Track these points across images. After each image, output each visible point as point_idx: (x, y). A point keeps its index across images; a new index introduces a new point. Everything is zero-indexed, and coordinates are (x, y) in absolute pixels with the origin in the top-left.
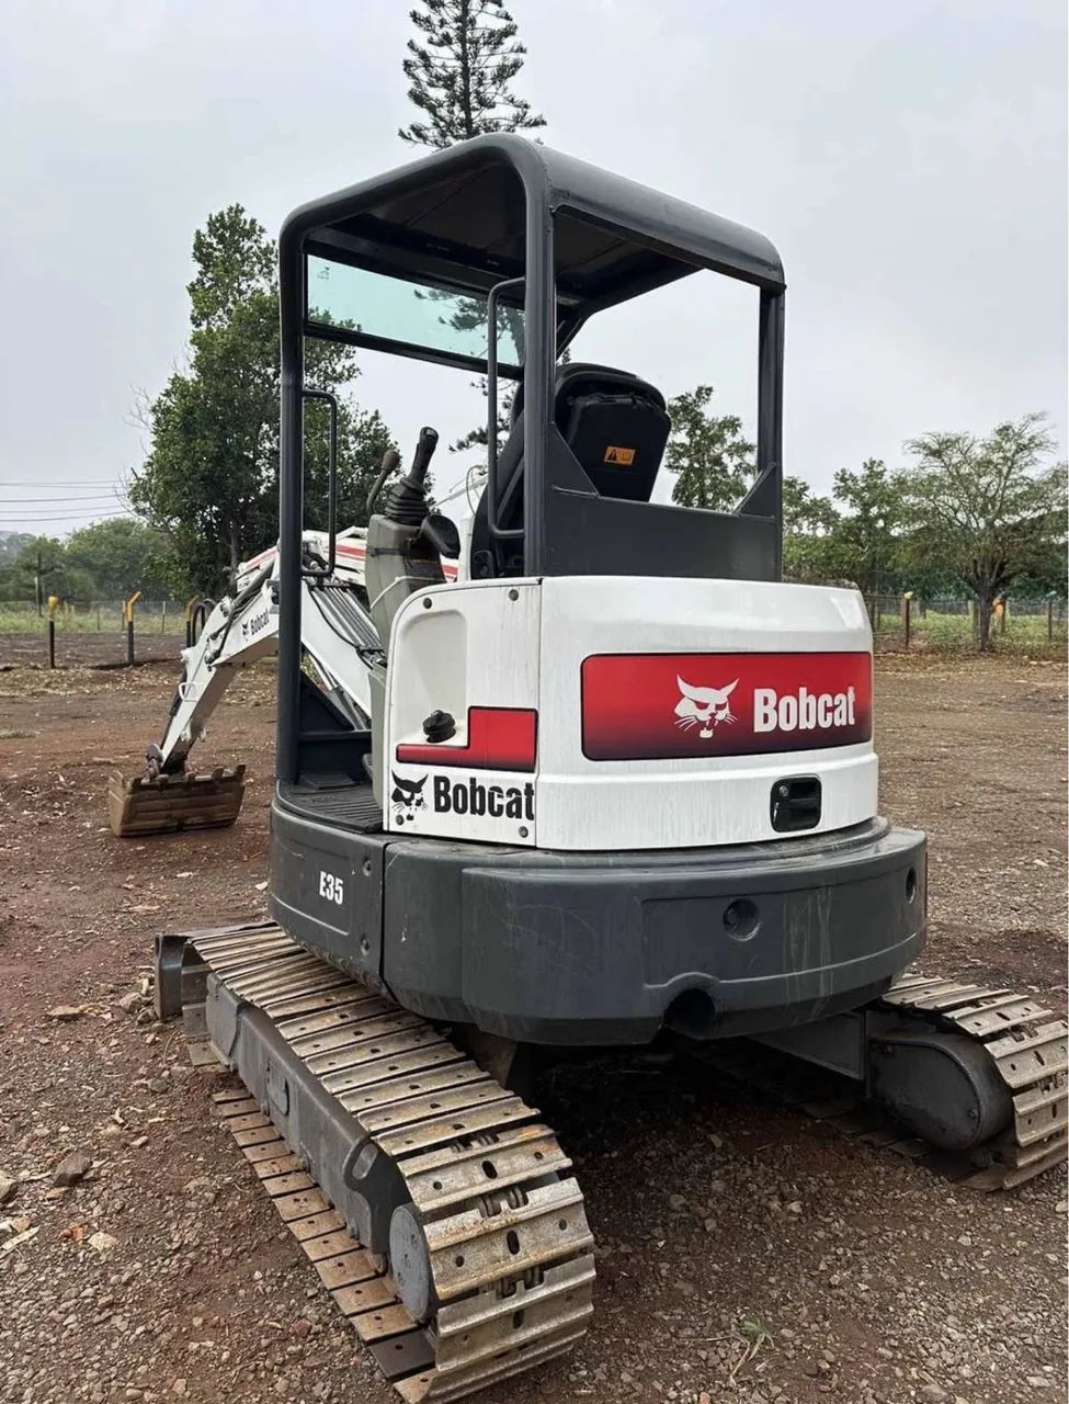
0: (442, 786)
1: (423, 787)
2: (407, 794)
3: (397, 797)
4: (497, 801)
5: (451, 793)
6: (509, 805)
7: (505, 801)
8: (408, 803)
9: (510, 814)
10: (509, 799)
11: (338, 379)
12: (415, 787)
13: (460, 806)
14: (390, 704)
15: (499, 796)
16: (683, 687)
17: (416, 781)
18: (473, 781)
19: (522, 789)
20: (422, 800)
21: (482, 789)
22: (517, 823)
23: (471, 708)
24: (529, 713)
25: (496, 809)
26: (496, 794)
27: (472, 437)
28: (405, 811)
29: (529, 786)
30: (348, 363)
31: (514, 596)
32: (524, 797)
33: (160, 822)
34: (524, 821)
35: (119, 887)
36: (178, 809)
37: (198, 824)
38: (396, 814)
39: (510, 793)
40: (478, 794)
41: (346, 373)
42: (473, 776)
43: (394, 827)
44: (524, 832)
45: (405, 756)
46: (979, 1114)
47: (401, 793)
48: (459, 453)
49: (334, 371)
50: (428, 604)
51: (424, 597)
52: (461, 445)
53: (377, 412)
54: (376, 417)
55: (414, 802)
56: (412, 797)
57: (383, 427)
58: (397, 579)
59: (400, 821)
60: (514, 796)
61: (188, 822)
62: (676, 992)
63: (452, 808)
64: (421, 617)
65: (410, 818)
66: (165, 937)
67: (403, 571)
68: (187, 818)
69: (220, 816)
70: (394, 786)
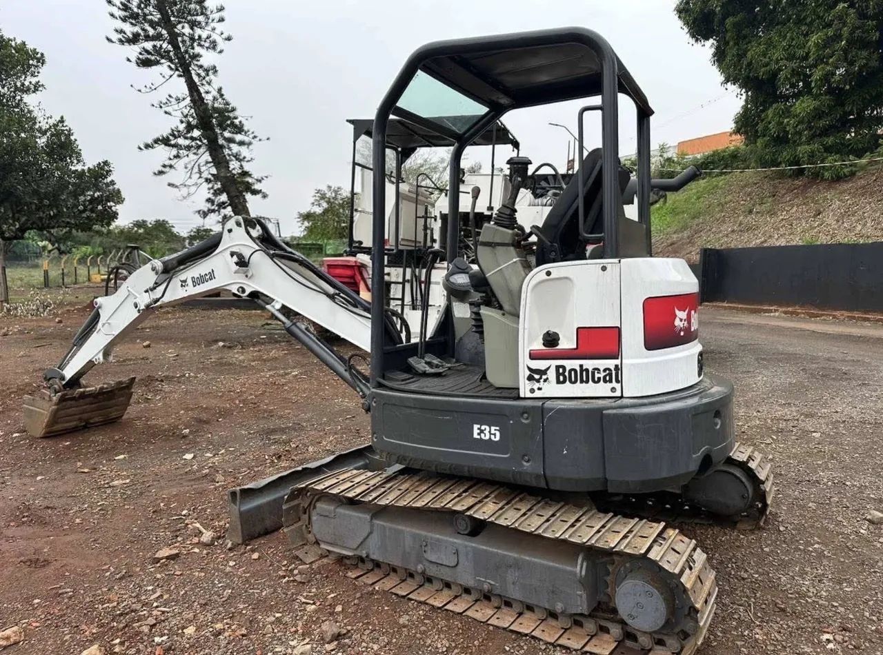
0: (561, 370)
1: (548, 372)
2: (537, 377)
3: (530, 378)
4: (597, 375)
5: (567, 374)
6: (605, 377)
7: (602, 375)
8: (538, 381)
9: (605, 381)
10: (605, 374)
11: (26, 90)
12: (543, 372)
13: (573, 379)
14: (524, 329)
15: (598, 373)
16: (677, 312)
17: (543, 369)
18: (581, 366)
19: (612, 368)
20: (547, 379)
21: (587, 370)
22: (609, 386)
23: (578, 329)
24: (615, 329)
25: (596, 379)
26: (596, 371)
27: (156, 141)
28: (536, 386)
29: (617, 366)
30: (34, 80)
31: (604, 269)
32: (614, 372)
33: (73, 424)
34: (614, 384)
35: (76, 472)
36: (87, 412)
37: (99, 422)
38: (530, 387)
39: (605, 370)
40: (584, 373)
41: (32, 87)
42: (581, 363)
43: (529, 395)
44: (613, 390)
45: (534, 356)
46: (748, 495)
47: (533, 376)
48: (145, 151)
49: (23, 85)
50: (549, 273)
51: (546, 270)
52: (147, 146)
53: (62, 117)
54: (62, 121)
55: (542, 380)
56: (541, 378)
57: (68, 128)
58: (515, 260)
59: (532, 391)
60: (607, 372)
61: (92, 421)
62: (702, 457)
63: (568, 382)
64: (543, 281)
65: (540, 389)
66: (240, 490)
67: (516, 255)
68: (91, 419)
69: (114, 415)
70: (528, 373)
